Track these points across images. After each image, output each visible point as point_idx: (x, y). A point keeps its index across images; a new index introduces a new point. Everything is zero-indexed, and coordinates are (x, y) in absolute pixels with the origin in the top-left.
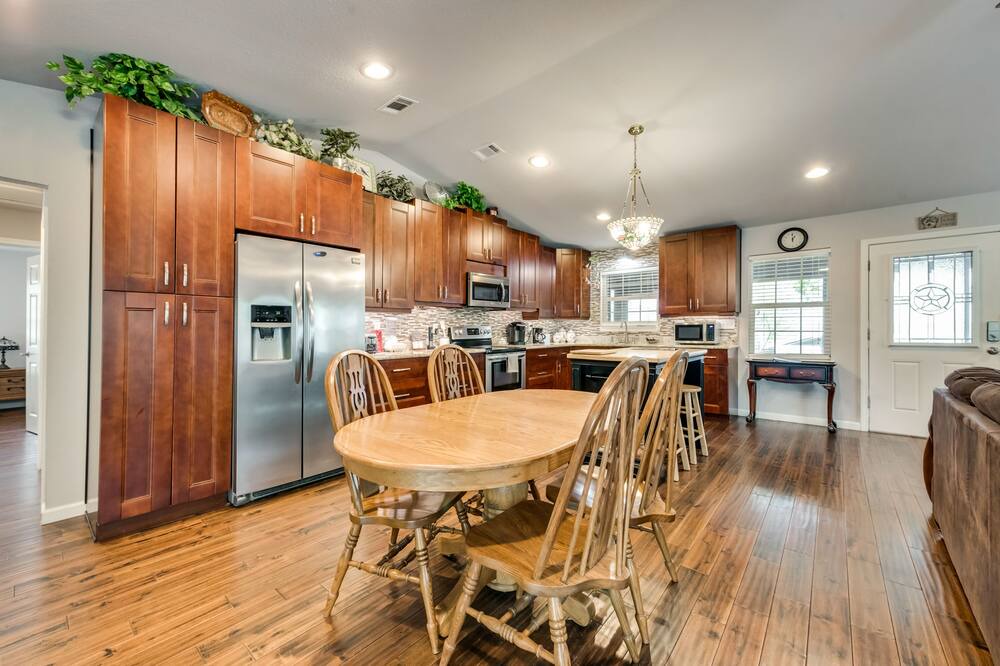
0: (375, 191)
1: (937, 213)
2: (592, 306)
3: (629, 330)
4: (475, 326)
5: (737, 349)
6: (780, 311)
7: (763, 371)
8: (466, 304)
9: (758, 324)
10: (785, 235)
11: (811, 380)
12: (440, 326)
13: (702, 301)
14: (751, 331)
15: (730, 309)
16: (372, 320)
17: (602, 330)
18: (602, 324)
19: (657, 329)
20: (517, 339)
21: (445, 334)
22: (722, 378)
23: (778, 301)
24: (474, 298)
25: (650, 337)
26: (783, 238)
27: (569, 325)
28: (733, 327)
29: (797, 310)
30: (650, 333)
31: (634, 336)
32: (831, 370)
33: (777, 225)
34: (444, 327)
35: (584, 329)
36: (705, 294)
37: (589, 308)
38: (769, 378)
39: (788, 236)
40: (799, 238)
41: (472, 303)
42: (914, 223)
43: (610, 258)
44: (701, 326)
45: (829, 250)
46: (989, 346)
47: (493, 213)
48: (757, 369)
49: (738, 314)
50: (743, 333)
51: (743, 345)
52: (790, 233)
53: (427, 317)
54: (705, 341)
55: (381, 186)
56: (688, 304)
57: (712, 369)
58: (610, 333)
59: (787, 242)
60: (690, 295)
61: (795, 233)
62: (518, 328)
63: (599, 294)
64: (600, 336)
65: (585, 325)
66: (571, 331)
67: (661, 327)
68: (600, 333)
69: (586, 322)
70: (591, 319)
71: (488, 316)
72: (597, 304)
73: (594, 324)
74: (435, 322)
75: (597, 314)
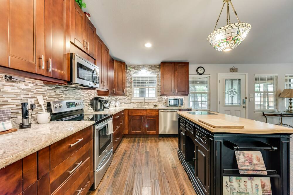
1: (233, 68)
2: (128, 90)
3: (146, 101)
4: (72, 100)
8: (70, 81)
12: (36, 101)
15: (187, 93)
17: (133, 101)
19: (156, 101)
20: (99, 108)
21: (44, 108)
24: (78, 77)
25: (155, 104)
27: (116, 99)
29: (200, 94)
30: (154, 102)
31: (147, 103)
33: (196, 65)
34: (42, 102)
35: (124, 100)
40: (202, 70)
41: (76, 80)
42: (229, 70)
43: (136, 69)
44: (179, 100)
45: (210, 75)
46: (243, 105)
54: (180, 106)
56: (172, 91)
58: (137, 102)
59: (199, 71)
60: (173, 87)
61: (201, 68)
62: (100, 101)
63: (131, 85)
64: (132, 104)
65: (124, 99)
66: (118, 102)
67: (158, 100)
68: (132, 102)
69: (125, 97)
70: (127, 96)
71: (80, 93)
72: (130, 89)
73: (129, 98)
74: (30, 96)
75: (130, 94)
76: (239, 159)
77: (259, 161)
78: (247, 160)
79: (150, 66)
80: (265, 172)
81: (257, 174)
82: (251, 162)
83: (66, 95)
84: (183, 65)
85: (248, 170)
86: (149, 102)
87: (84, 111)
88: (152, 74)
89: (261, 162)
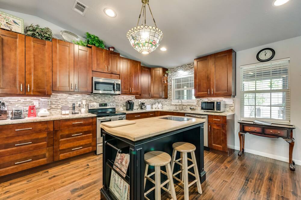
0: (23, 33)
2: (169, 93)
3: (183, 104)
4: (106, 102)
5: (234, 114)
6: (257, 95)
7: (247, 128)
8: (92, 92)
9: (246, 102)
10: (261, 53)
11: (277, 136)
12: (82, 103)
13: (215, 90)
14: (242, 105)
15: (229, 94)
16: (32, 101)
17: (173, 103)
18: (173, 101)
19: (195, 104)
21: (85, 106)
22: (224, 131)
23: (257, 89)
24: (96, 89)
25: (192, 107)
26: (260, 55)
27: (160, 101)
28: (232, 103)
29: (269, 94)
30: (192, 105)
31: (185, 106)
32: (292, 131)
33: (255, 48)
35: (166, 103)
36: (216, 86)
37: (167, 94)
38: (251, 132)
39: (263, 53)
40: (269, 54)
41: (94, 92)
43: (175, 71)
44: (213, 103)
45: (289, 59)
47: (111, 49)
48: (244, 127)
49: (234, 96)
50: (237, 106)
51: (237, 113)
52: (264, 51)
53: (74, 99)
54: (215, 110)
55: (26, 30)
56: (208, 91)
57: (218, 126)
58: (176, 105)
59: (262, 56)
60: (209, 87)
61: (267, 51)
62: (130, 103)
63: (171, 88)
64: (172, 106)
65: (166, 101)
66: (160, 104)
67: (197, 103)
68: (172, 105)
69: (166, 100)
70: (168, 99)
71: (114, 98)
72: (170, 92)
73: (169, 101)
74: (79, 101)
75: (171, 96)
76: (117, 156)
77: (126, 164)
78: (121, 159)
79: (188, 65)
80: (124, 174)
81: (120, 173)
82: (122, 161)
83: (102, 99)
84: (223, 55)
85: (118, 167)
86: (188, 105)
87: (116, 110)
88: (190, 74)
89: (126, 165)
